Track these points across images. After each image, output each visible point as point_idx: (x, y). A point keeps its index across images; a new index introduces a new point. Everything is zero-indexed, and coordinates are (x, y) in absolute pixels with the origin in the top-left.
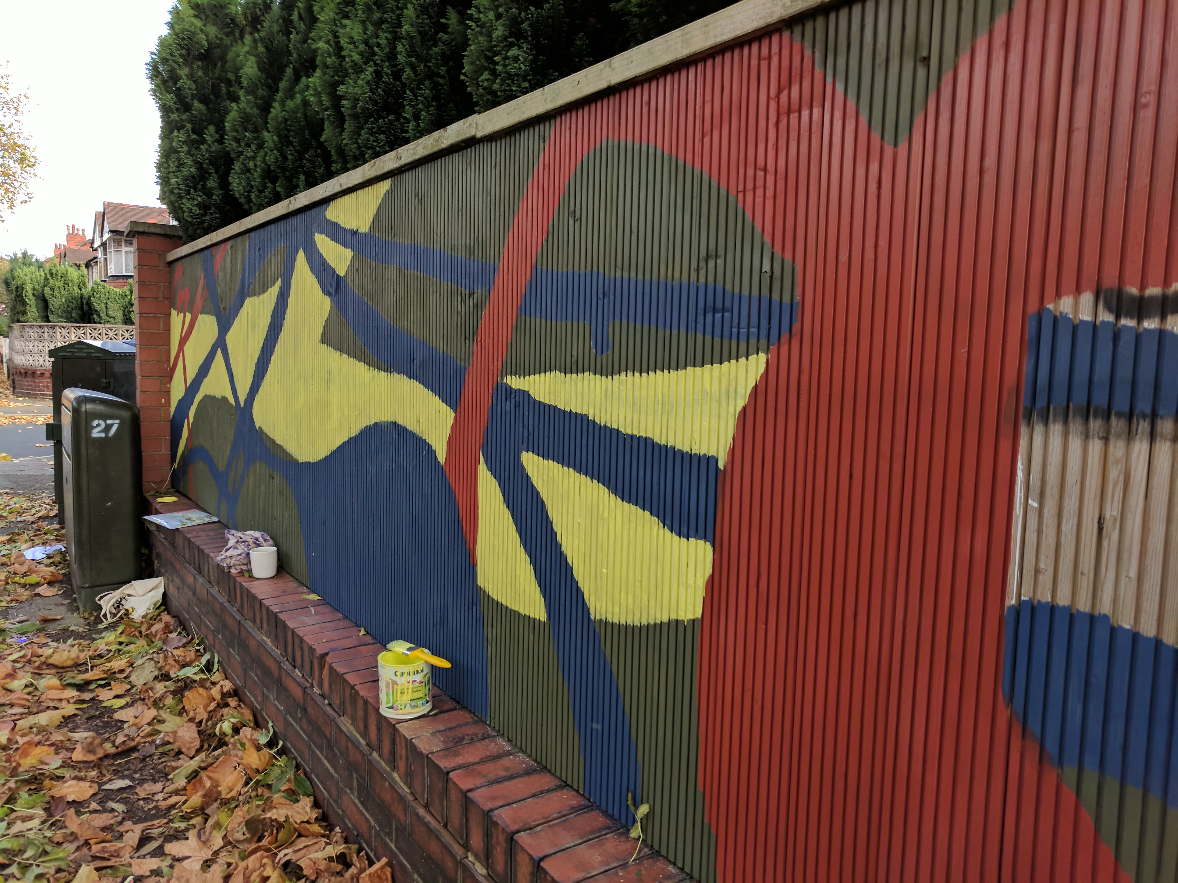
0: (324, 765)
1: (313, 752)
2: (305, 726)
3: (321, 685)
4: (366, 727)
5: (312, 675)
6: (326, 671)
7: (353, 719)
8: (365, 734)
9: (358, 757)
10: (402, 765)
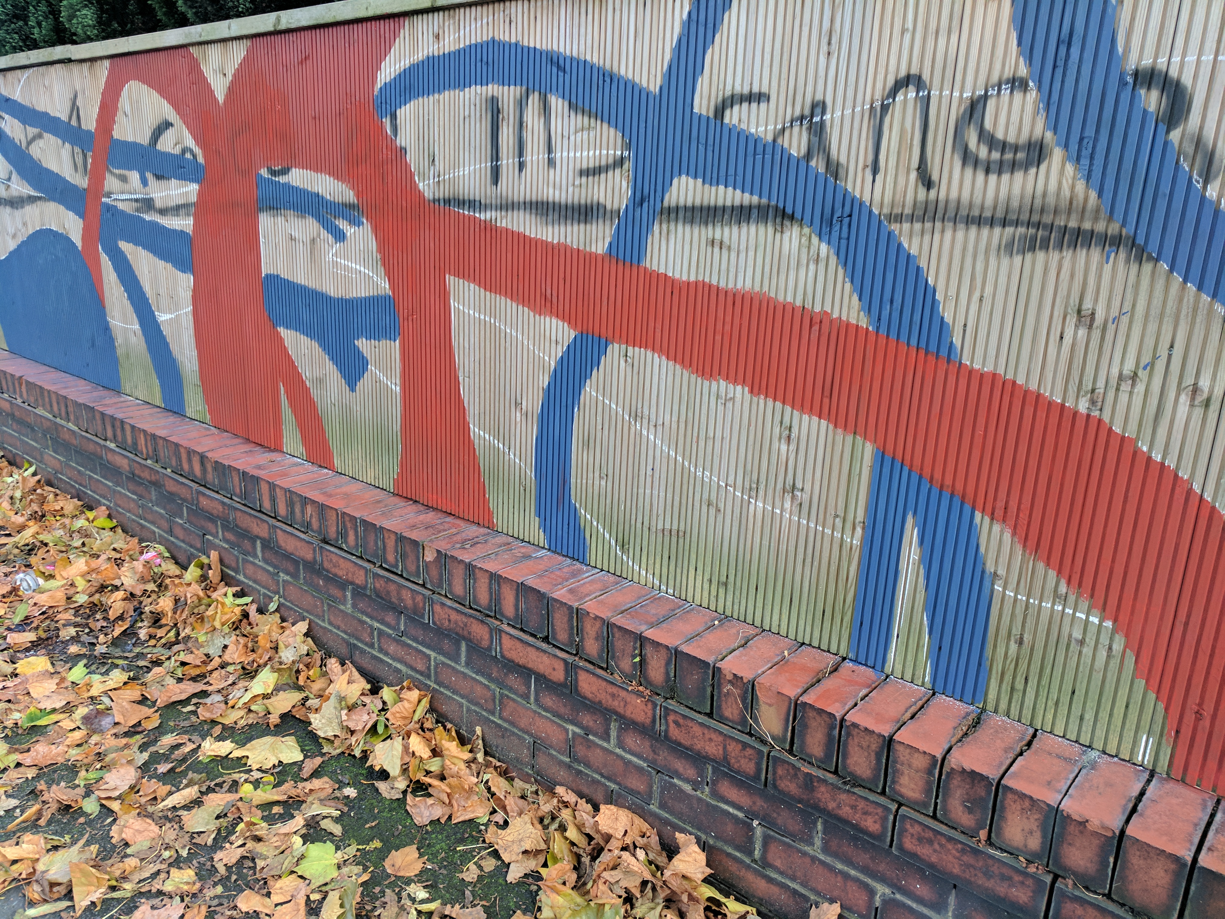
0: (30, 444)
1: (23, 440)
2: (15, 427)
3: (21, 396)
4: (51, 406)
5: (15, 392)
6: (24, 385)
7: (43, 406)
8: (51, 412)
9: (48, 423)
10: (72, 417)
